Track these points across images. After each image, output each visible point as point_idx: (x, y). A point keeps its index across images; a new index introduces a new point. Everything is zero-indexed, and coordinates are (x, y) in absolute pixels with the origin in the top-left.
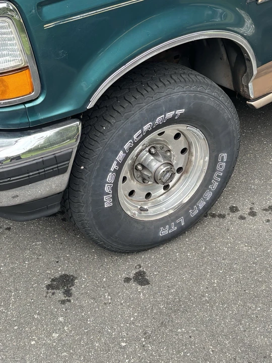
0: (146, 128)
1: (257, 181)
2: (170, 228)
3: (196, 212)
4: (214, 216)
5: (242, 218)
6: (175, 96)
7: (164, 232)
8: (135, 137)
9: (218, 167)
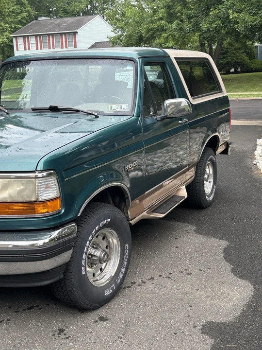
0: (97, 228)
1: (138, 270)
2: (109, 291)
3: (119, 281)
4: (125, 288)
5: (139, 285)
6: (106, 213)
7: (107, 293)
8: (93, 233)
9: (125, 252)
